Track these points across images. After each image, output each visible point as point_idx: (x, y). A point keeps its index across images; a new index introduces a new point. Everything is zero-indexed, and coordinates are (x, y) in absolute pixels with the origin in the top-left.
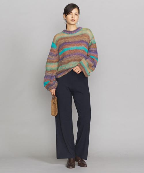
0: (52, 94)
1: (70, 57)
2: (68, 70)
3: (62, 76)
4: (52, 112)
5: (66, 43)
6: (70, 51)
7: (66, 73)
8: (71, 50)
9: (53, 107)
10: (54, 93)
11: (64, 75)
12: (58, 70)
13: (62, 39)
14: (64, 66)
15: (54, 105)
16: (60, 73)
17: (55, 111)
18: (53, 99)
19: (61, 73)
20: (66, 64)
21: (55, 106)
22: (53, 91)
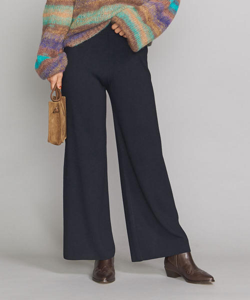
0: (53, 86)
2: (97, 26)
3: (82, 41)
4: (51, 134)
7: (92, 34)
9: (53, 120)
10: (59, 85)
11: (87, 39)
12: (74, 26)
14: (89, 14)
15: (55, 115)
16: (78, 33)
17: (59, 133)
18: (54, 99)
19: (80, 35)
20: (95, 9)
21: (59, 119)
22: (57, 79)
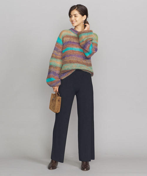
1: (73, 57)
2: (71, 70)
5: (70, 42)
6: (73, 51)
7: (69, 74)
8: (75, 51)
11: (67, 76)
13: (67, 36)
